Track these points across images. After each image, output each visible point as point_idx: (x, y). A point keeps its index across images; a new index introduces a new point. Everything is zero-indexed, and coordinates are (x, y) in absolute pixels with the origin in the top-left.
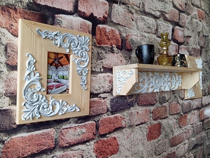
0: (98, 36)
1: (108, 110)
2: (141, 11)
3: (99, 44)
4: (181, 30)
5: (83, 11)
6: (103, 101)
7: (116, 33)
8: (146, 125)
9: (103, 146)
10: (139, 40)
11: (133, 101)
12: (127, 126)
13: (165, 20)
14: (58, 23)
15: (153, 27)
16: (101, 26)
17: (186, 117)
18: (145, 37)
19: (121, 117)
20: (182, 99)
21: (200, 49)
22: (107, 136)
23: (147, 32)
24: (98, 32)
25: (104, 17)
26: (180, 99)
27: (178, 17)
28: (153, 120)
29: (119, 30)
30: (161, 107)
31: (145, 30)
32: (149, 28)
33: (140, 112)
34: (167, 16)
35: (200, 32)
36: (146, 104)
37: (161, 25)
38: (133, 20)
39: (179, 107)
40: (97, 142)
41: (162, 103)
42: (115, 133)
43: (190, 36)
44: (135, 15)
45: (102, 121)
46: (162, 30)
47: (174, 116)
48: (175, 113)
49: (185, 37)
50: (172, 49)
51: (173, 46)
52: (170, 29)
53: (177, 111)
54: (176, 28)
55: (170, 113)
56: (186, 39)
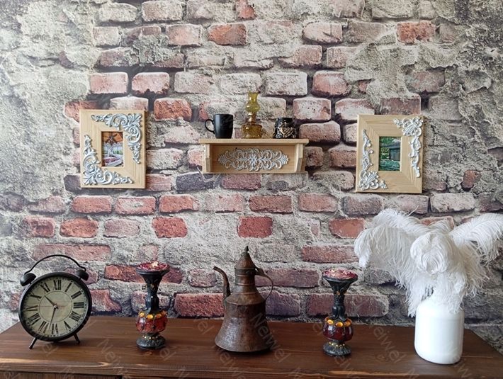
0: (157, 111)
1: (172, 188)
2: (226, 69)
3: (157, 118)
4: (334, 75)
5: (137, 90)
6: (166, 178)
7: (184, 103)
8: (235, 215)
9: (165, 225)
10: (224, 106)
11: (212, 182)
12: (200, 210)
13: (285, 68)
14: (114, 106)
15: (254, 85)
16: (160, 100)
17: (357, 222)
18: (235, 101)
19: (191, 198)
20: (346, 191)
21: (420, 98)
22: (170, 215)
23: (239, 94)
24: (156, 107)
25: (163, 90)
26: (338, 189)
27: (321, 55)
28: (252, 210)
29: (187, 99)
30: (274, 195)
31: (235, 92)
32: (244, 87)
33: (225, 197)
34: (288, 61)
35: (413, 66)
36: (237, 188)
37: (276, 76)
38: (211, 83)
39: (334, 202)
40: (157, 218)
41: (275, 191)
42: (182, 214)
43: (369, 78)
44: (215, 77)
45: (164, 199)
46: (277, 85)
47: (315, 214)
48: (316, 211)
49: (349, 83)
50: (309, 108)
51: (312, 103)
52: (300, 79)
53: (324, 209)
54: (319, 74)
55: (300, 208)
56: (356, 86)
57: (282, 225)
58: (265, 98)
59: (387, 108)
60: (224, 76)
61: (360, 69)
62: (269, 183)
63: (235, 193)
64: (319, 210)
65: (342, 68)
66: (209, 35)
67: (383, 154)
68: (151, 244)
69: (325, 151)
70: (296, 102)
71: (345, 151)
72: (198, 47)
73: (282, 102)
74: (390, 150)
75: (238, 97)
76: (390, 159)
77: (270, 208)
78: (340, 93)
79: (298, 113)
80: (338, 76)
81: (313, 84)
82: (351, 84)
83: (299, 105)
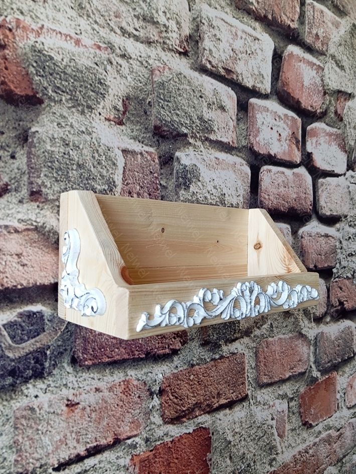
4: (312, 64)
8: (121, 454)
13: (238, 8)
15: (172, 25)
17: (330, 384)
18: (123, 56)
20: (318, 320)
23: (137, 38)
26: (310, 319)
27: (298, 9)
28: (165, 423)
30: (213, 360)
31: (124, 25)
32: (149, 20)
33: (88, 399)
36: (126, 356)
37: (220, 23)
39: (305, 350)
41: (216, 346)
46: (222, 46)
47: (281, 388)
48: (283, 377)
49: (327, 91)
50: (272, 128)
51: (277, 118)
52: (262, 51)
53: (292, 369)
54: (292, 52)
55: (258, 381)
56: (334, 100)
57: (230, 438)
58: (196, 74)
61: (342, 68)
64: (287, 376)
65: (322, 54)
69: (294, 233)
70: (253, 107)
71: (319, 235)
73: (229, 97)
77: (205, 400)
78: (313, 108)
79: (256, 136)
80: (316, 69)
81: (281, 73)
82: (328, 96)
83: (257, 116)
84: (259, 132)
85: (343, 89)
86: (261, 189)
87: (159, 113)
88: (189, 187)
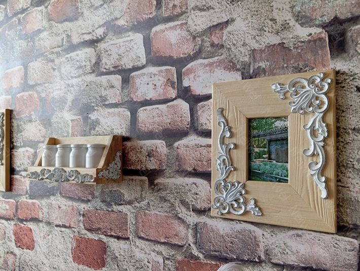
1: (27, 192)
2: (65, 50)
6: (23, 180)
8: (71, 232)
9: (21, 233)
10: (63, 94)
11: (54, 187)
12: (44, 221)
15: (88, 63)
18: (72, 86)
19: (38, 206)
20: (200, 212)
22: (25, 223)
23: (76, 77)
25: (20, 85)
26: (188, 209)
28: (85, 229)
29: (37, 91)
30: (108, 210)
31: (72, 75)
33: (63, 207)
34: (121, 22)
36: (73, 197)
37: (111, 47)
38: (54, 69)
39: (182, 230)
40: (15, 225)
41: (109, 204)
42: (31, 223)
43: (225, 21)
44: (57, 61)
45: (21, 203)
46: (112, 57)
47: (156, 246)
48: (159, 240)
49: (196, 35)
50: (148, 84)
51: (153, 76)
52: (136, 44)
53: (168, 238)
54: (156, 31)
55: (137, 233)
56: (206, 37)
57: (117, 255)
58: (99, 78)
59: (263, 65)
60: (64, 59)
61: (209, 8)
62: (103, 192)
63: (70, 203)
64: (163, 240)
65: (183, 13)
66: (49, 15)
67: (257, 150)
68: (12, 252)
69: (170, 146)
70: (133, 77)
71: (198, 146)
72: (43, 31)
73: (117, 79)
74: (270, 141)
75: (75, 81)
76: (270, 158)
77: (104, 228)
78: (186, 54)
79: (136, 92)
80: (179, 28)
81: (152, 48)
82: (199, 37)
83: (136, 81)
84: (138, 89)
85: (215, 23)
86: (138, 122)
87: (83, 101)
88: (95, 129)
